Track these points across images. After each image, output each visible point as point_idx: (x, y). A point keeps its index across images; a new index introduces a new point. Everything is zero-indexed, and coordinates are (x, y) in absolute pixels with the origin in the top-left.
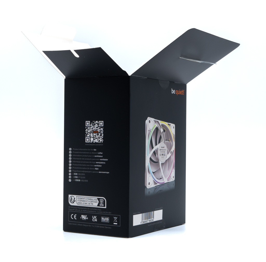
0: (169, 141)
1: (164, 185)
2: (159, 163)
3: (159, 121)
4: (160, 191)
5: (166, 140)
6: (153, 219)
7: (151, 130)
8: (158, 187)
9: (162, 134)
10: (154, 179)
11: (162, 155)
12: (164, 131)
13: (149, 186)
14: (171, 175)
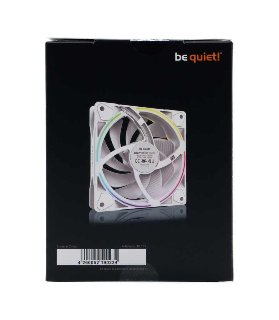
0: (166, 139)
1: (151, 210)
2: (133, 174)
3: (133, 108)
4: (138, 218)
5: (154, 138)
6: (115, 261)
7: (107, 123)
8: (130, 212)
9: (142, 128)
10: (115, 199)
11: (143, 161)
12: (149, 123)
13: (102, 208)
14: (172, 195)
